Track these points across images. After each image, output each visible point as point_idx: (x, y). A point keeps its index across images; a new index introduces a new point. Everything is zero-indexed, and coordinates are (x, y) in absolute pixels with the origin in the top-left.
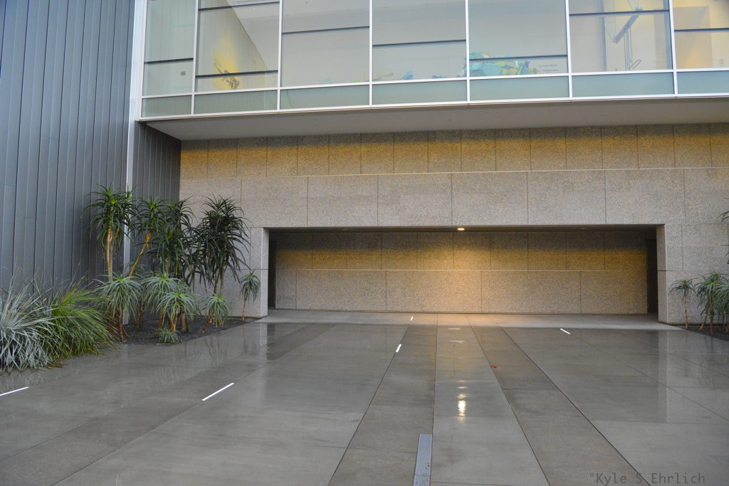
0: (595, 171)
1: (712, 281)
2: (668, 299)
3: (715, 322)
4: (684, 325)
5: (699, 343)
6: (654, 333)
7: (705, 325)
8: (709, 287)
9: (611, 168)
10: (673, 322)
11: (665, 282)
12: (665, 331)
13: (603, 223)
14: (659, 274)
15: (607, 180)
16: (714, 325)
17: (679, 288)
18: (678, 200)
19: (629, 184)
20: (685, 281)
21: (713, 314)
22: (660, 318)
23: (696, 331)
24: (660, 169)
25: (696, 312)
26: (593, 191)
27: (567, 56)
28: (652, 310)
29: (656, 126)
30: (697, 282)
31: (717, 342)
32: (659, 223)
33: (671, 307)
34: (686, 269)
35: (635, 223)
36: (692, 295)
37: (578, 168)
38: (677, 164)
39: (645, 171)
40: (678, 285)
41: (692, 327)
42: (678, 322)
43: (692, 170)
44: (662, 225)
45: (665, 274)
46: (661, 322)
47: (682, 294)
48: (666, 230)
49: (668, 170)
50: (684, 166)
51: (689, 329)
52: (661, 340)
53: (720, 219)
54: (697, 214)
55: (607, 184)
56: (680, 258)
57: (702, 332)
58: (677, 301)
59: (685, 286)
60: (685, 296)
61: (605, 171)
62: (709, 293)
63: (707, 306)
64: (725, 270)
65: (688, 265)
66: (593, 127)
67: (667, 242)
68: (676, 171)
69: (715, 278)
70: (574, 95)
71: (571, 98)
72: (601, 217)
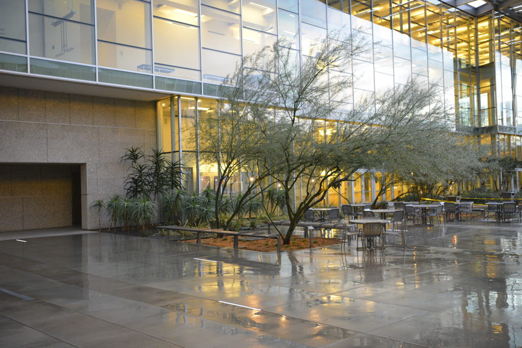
0: (40, 124)
1: (116, 200)
2: (89, 214)
3: (117, 226)
4: (98, 230)
5: (107, 238)
6: (80, 236)
7: (111, 229)
8: (114, 203)
9: (52, 122)
10: (91, 228)
11: (86, 202)
12: (86, 235)
13: (45, 161)
14: (83, 197)
15: (49, 131)
16: (116, 228)
17: (95, 206)
18: (95, 147)
19: (64, 135)
20: (99, 201)
21: (116, 220)
22: (83, 226)
23: (106, 232)
24: (84, 125)
25: (106, 220)
26: (39, 138)
27: (26, 42)
28: (77, 222)
29: (82, 96)
30: (106, 202)
31: (118, 236)
32: (83, 162)
33: (90, 219)
34: (99, 193)
35: (68, 162)
36: (104, 210)
37: (27, 120)
38: (95, 123)
39: (74, 126)
40: (95, 204)
41: (104, 230)
42: (94, 228)
43: (104, 128)
44: (85, 164)
45: (86, 197)
46: (84, 230)
47: (97, 209)
48: (88, 167)
49: (89, 127)
50: (99, 125)
51: (101, 232)
53: (119, 161)
54: (106, 157)
55: (48, 133)
56: (96, 186)
57: (109, 232)
58: (94, 214)
59: (99, 204)
60: (99, 210)
61: (47, 124)
62: (114, 207)
63: (113, 216)
64: (122, 193)
65: (101, 190)
66: (39, 91)
67: (88, 175)
68: (94, 128)
69: (117, 198)
70: (31, 72)
71: (29, 74)
72: (44, 157)
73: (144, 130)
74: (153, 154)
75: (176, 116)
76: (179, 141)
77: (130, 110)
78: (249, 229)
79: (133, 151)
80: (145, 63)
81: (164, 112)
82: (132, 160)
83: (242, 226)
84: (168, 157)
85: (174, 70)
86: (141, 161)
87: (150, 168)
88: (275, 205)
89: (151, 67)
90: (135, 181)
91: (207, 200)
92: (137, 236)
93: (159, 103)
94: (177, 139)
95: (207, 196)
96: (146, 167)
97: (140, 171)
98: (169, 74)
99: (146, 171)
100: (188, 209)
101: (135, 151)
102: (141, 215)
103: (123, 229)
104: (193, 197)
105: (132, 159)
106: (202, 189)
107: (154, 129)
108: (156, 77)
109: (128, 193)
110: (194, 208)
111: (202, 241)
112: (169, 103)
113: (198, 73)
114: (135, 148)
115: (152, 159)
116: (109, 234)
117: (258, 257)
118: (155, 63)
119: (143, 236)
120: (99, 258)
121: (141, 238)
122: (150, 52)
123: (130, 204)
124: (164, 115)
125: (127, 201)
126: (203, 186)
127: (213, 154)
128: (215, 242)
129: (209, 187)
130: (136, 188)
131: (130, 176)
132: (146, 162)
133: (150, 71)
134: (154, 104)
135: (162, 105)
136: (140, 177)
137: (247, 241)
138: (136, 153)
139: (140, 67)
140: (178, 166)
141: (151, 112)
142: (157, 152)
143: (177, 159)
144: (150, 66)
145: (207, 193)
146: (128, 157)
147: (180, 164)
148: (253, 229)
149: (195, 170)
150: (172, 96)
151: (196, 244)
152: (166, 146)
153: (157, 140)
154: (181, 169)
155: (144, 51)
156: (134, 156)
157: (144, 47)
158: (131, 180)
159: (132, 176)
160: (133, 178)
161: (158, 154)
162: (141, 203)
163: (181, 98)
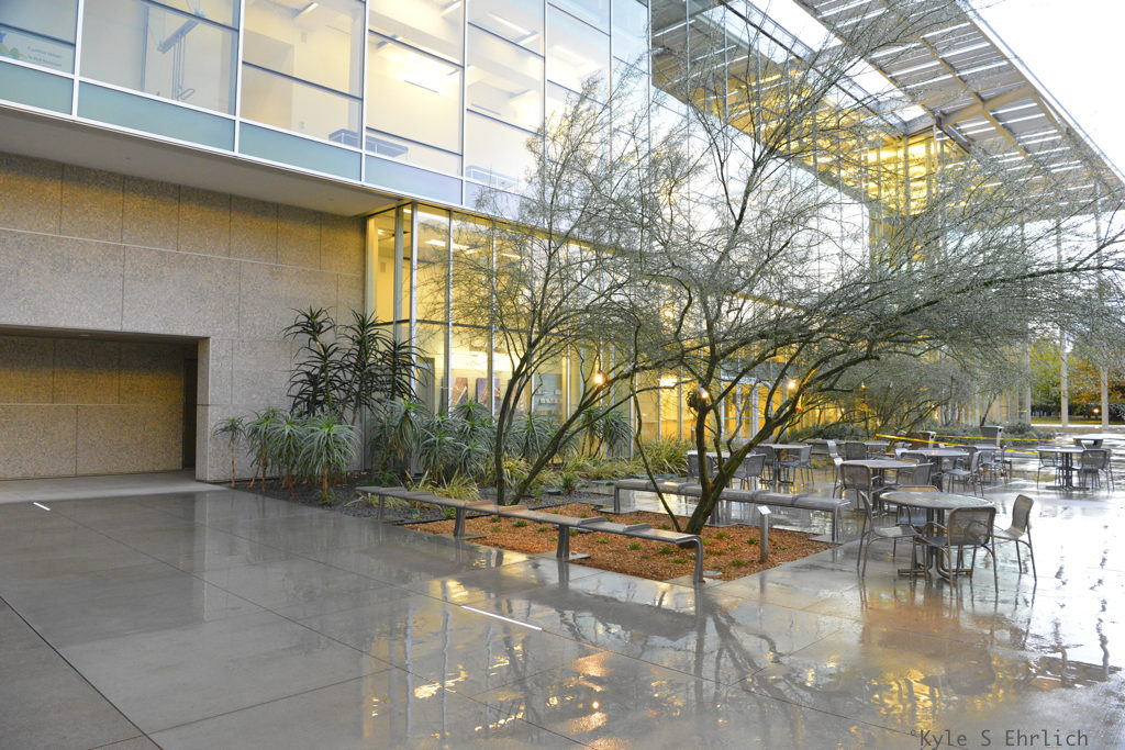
0: (109, 245)
1: (267, 419)
2: (210, 446)
3: (268, 475)
4: (230, 482)
5: (247, 502)
6: (190, 498)
7: (257, 480)
8: (262, 428)
9: (136, 243)
10: (215, 479)
11: (206, 422)
12: (203, 493)
13: (117, 328)
14: (199, 409)
15: (128, 263)
16: (267, 480)
17: (225, 430)
18: (231, 304)
19: (161, 272)
20: (233, 420)
21: (266, 465)
22: (199, 475)
23: (245, 489)
24: (209, 256)
25: (245, 461)
26: (104, 277)
27: (74, 45)
28: (189, 464)
29: (209, 192)
30: (248, 420)
31: (270, 502)
32: (202, 335)
33: (213, 459)
34: (235, 403)
35: (168, 333)
36: (242, 438)
37: (80, 236)
38: (232, 252)
39: (187, 255)
40: (223, 426)
41: (240, 485)
42: (222, 479)
43: (252, 264)
45: (207, 410)
46: (199, 482)
47: (229, 438)
48: (212, 346)
49: (219, 259)
50: (243, 257)
51: (236, 488)
52: (198, 506)
53: (282, 335)
54: (254, 326)
55: (127, 267)
56: (229, 387)
57: (253, 490)
58: (222, 448)
59: (233, 428)
60: (233, 439)
61: (125, 247)
62: (261, 435)
63: (259, 457)
64: (283, 404)
65: (239, 397)
66: (112, 174)
67: (212, 363)
68: (230, 263)
69: (271, 415)
70: (80, 114)
71: (75, 117)
72: (115, 320)
73: (338, 275)
74: (354, 322)
75: (405, 258)
77: (311, 232)
78: (558, 494)
79: (312, 317)
80: (346, 128)
81: (380, 248)
82: (309, 336)
83: (542, 484)
84: (387, 332)
86: (327, 338)
87: (346, 352)
89: (358, 136)
90: (313, 380)
91: (468, 426)
92: (311, 503)
93: (371, 223)
94: (406, 286)
95: (467, 418)
96: (337, 349)
97: (324, 358)
99: (337, 356)
100: (426, 445)
101: (317, 316)
102: (320, 455)
103: (282, 484)
104: (438, 419)
105: (308, 332)
106: (453, 403)
107: (359, 275)
109: (295, 405)
110: (441, 444)
111: (467, 528)
112: (391, 225)
113: (457, 159)
114: (315, 310)
115: (351, 333)
116: (253, 495)
118: (367, 129)
119: (323, 506)
121: (317, 511)
122: (357, 104)
123: (298, 430)
124: (380, 255)
125: (291, 423)
126: (454, 397)
127: (490, 321)
128: (496, 530)
130: (315, 395)
131: (303, 367)
132: (340, 340)
133: (356, 144)
134: (361, 222)
135: (376, 230)
136: (323, 370)
137: (580, 533)
138: (319, 319)
139: (336, 135)
140: (408, 350)
141: (353, 239)
142: (364, 319)
143: (404, 338)
144: (356, 134)
145: (467, 411)
146: (300, 329)
147: (410, 347)
148: (569, 494)
149: (439, 365)
150: (400, 204)
151: (450, 536)
152: (382, 310)
153: (364, 293)
154: (414, 357)
156: (312, 327)
157: (347, 92)
158: (305, 377)
159: (309, 369)
160: (308, 374)
161: (363, 325)
162: (322, 428)
163: (418, 211)
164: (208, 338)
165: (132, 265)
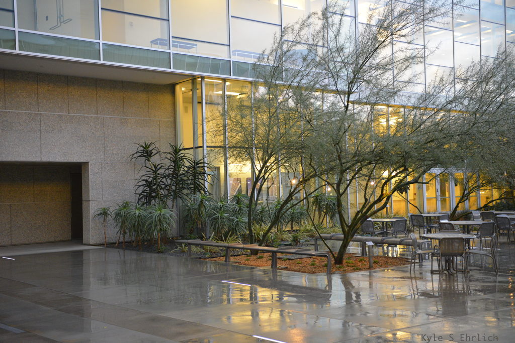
0: (31, 114)
1: (125, 207)
2: (91, 224)
3: (126, 240)
4: (104, 244)
5: (114, 255)
6: (81, 253)
7: (119, 243)
8: (123, 212)
9: (46, 111)
10: (95, 243)
12: (89, 250)
13: (38, 160)
14: (84, 204)
15: (42, 123)
16: (126, 242)
17: (98, 215)
18: (99, 142)
19: (61, 127)
20: (104, 209)
21: (125, 232)
22: (85, 241)
23: (113, 247)
24: (86, 115)
25: (113, 233)
26: (30, 131)
27: (13, 11)
28: (77, 234)
29: (83, 78)
30: (112, 210)
31: (127, 252)
32: (84, 161)
33: (93, 231)
34: (104, 199)
35: (66, 161)
37: (16, 109)
38: (99, 112)
39: (74, 116)
40: (99, 212)
41: (110, 245)
42: (98, 242)
43: (110, 118)
44: (87, 163)
45: (89, 203)
46: (85, 245)
47: (102, 219)
48: (90, 167)
49: (92, 117)
50: (104, 115)
51: (107, 247)
53: (129, 159)
54: (113, 154)
55: (42, 126)
56: (101, 190)
57: (117, 247)
58: (98, 225)
59: (104, 213)
60: (104, 220)
61: (40, 114)
62: (122, 217)
63: (121, 227)
64: (133, 199)
65: (106, 195)
66: (30, 73)
67: (90, 177)
68: (98, 118)
69: (126, 205)
70: (20, 49)
71: (17, 51)
72: (37, 155)
73: (159, 121)
74: (170, 150)
75: (199, 103)
76: (203, 134)
77: (142, 96)
78: (290, 245)
79: (146, 147)
80: (160, 37)
81: (183, 98)
82: (144, 159)
83: (282, 240)
84: (189, 154)
85: (196, 45)
86: (155, 159)
87: (167, 167)
88: (323, 214)
89: (168, 42)
90: (149, 184)
91: (237, 207)
92: (151, 252)
93: (178, 87)
94: (200, 131)
95: (237, 203)
96: (162, 166)
97: (155, 172)
98: (190, 50)
99: (162, 171)
100: (215, 219)
101: (149, 147)
102: (156, 226)
103: (134, 244)
104: (220, 204)
105: (144, 156)
106: (231, 193)
107: (172, 119)
108: (173, 54)
109: (139, 199)
110: (222, 218)
111: (232, 259)
112: (190, 86)
113: (226, 48)
114: (148, 143)
115: (169, 156)
116: (117, 250)
117: (302, 280)
118: (173, 37)
119: (158, 252)
120: (104, 280)
121: (156, 255)
122: (166, 22)
123: (143, 213)
124: (183, 102)
125: (139, 209)
126: (233, 189)
127: (245, 150)
128: (248, 260)
129: (240, 191)
130: (150, 193)
131: (143, 178)
132: (161, 160)
133: (166, 47)
134: (172, 88)
135: (181, 90)
136: (154, 179)
137: (289, 259)
138: (150, 149)
139: (154, 42)
140: (202, 165)
141: (167, 98)
142: (176, 148)
143: (200, 157)
144: (166, 40)
145: (237, 199)
146: (139, 154)
147: (204, 163)
148: (296, 245)
149: (222, 171)
150: (194, 78)
151: (224, 262)
152: (186, 140)
153: (175, 130)
154: (206, 169)
155: (159, 21)
156: (147, 153)
157: (159, 17)
158: (144, 183)
159: (145, 178)
160: (146, 181)
161: (176, 151)
162: (156, 211)
163: (205, 80)
164: (88, 162)
165: (44, 123)
